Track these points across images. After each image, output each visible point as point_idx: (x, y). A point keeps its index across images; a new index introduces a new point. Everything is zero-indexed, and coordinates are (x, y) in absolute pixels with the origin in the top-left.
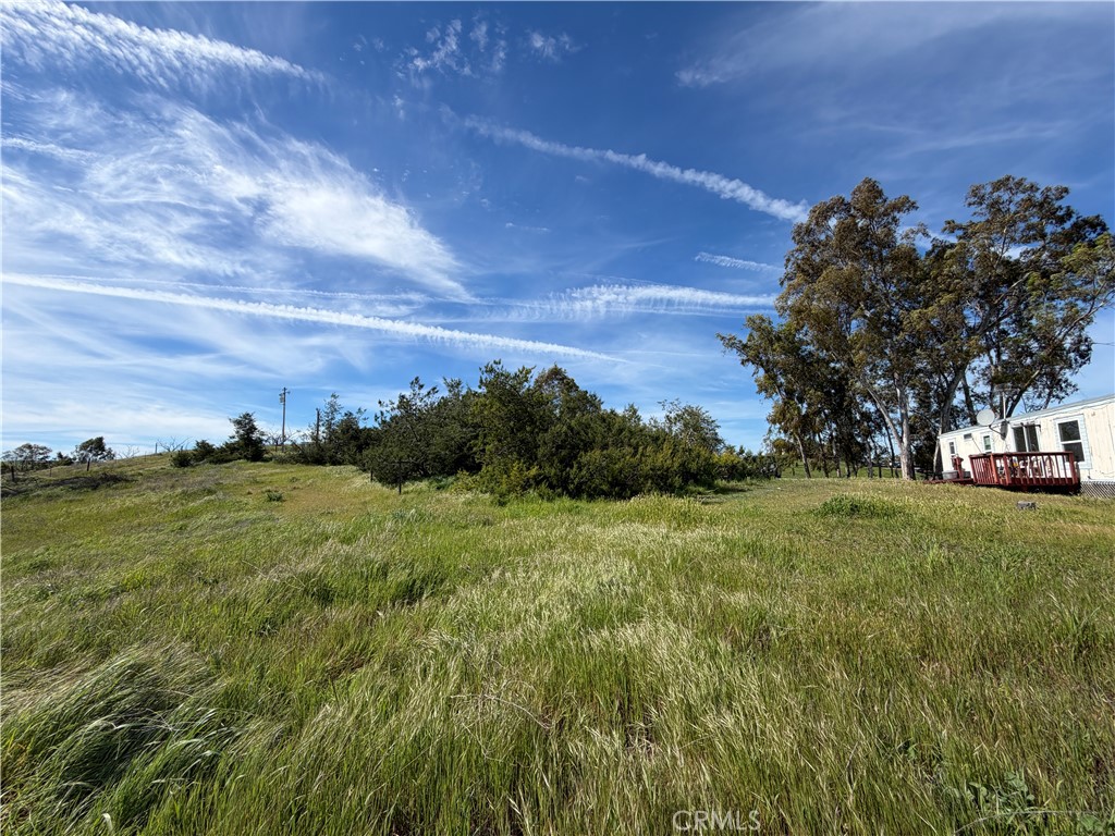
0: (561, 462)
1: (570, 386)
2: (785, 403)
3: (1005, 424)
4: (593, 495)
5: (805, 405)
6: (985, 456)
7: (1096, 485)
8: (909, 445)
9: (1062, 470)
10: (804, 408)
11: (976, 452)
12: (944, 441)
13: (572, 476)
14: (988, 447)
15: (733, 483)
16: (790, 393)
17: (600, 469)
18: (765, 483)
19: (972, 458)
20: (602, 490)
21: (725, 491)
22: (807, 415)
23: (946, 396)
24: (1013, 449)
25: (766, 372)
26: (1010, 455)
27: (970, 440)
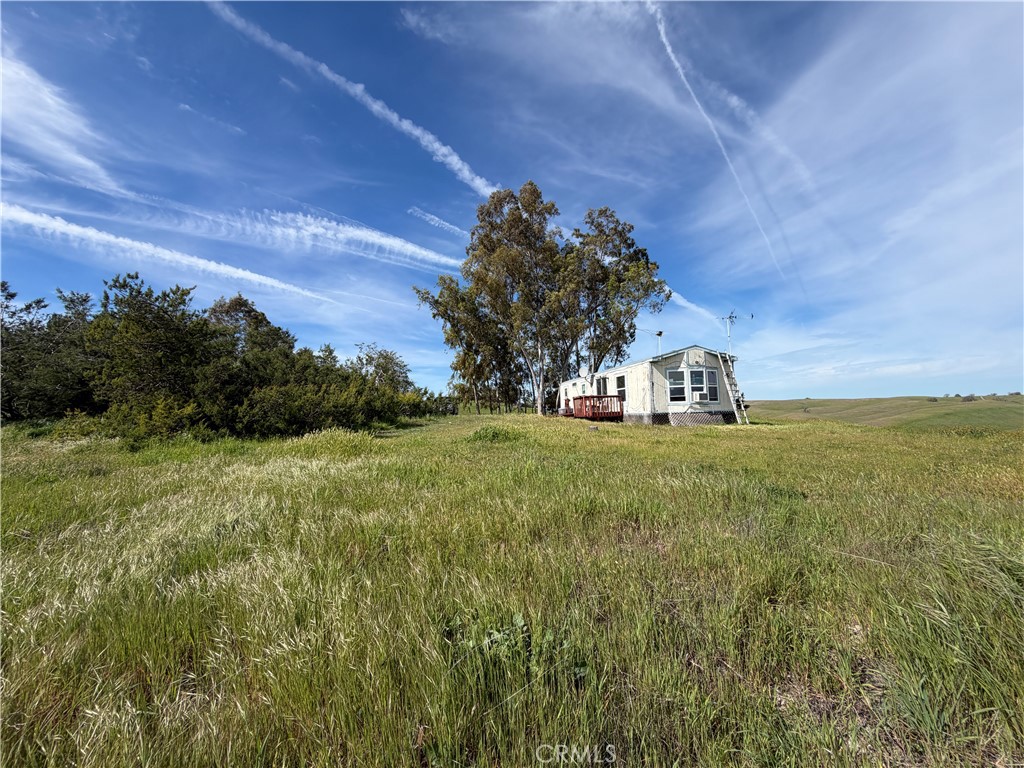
0: (227, 398)
1: (259, 320)
2: (466, 354)
3: (593, 376)
4: (266, 433)
5: (479, 357)
6: (581, 398)
7: (629, 416)
8: (544, 390)
9: (615, 407)
10: (479, 359)
11: (576, 396)
12: (563, 386)
13: (240, 415)
14: (584, 392)
15: (413, 420)
16: (469, 346)
17: (276, 407)
18: (442, 420)
19: (575, 399)
20: (278, 428)
21: (405, 426)
22: (480, 366)
23: (566, 356)
24: (595, 394)
25: (453, 326)
26: (593, 397)
27: (575, 388)
